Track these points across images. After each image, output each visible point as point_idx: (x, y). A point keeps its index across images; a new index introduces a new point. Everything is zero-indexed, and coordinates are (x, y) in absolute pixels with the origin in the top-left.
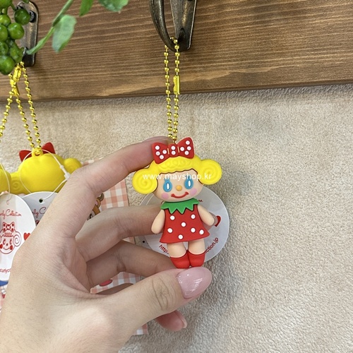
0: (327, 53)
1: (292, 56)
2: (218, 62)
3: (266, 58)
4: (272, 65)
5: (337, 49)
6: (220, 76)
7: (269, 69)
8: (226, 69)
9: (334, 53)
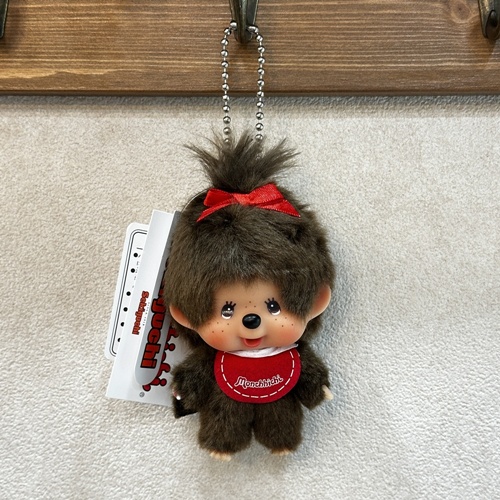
0: (173, 59)
1: (133, 59)
2: (41, 58)
3: (101, 58)
4: (109, 68)
5: (184, 55)
6: (43, 75)
7: (106, 71)
8: (51, 67)
9: (180, 60)
